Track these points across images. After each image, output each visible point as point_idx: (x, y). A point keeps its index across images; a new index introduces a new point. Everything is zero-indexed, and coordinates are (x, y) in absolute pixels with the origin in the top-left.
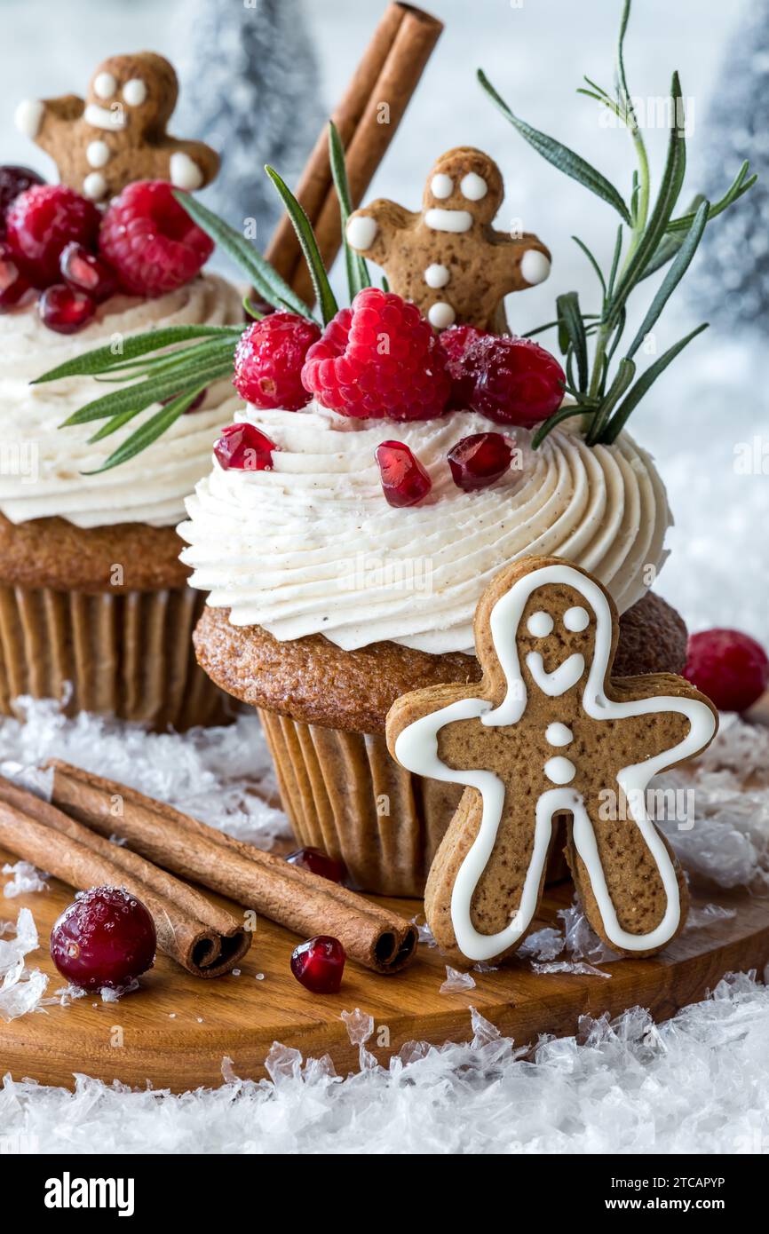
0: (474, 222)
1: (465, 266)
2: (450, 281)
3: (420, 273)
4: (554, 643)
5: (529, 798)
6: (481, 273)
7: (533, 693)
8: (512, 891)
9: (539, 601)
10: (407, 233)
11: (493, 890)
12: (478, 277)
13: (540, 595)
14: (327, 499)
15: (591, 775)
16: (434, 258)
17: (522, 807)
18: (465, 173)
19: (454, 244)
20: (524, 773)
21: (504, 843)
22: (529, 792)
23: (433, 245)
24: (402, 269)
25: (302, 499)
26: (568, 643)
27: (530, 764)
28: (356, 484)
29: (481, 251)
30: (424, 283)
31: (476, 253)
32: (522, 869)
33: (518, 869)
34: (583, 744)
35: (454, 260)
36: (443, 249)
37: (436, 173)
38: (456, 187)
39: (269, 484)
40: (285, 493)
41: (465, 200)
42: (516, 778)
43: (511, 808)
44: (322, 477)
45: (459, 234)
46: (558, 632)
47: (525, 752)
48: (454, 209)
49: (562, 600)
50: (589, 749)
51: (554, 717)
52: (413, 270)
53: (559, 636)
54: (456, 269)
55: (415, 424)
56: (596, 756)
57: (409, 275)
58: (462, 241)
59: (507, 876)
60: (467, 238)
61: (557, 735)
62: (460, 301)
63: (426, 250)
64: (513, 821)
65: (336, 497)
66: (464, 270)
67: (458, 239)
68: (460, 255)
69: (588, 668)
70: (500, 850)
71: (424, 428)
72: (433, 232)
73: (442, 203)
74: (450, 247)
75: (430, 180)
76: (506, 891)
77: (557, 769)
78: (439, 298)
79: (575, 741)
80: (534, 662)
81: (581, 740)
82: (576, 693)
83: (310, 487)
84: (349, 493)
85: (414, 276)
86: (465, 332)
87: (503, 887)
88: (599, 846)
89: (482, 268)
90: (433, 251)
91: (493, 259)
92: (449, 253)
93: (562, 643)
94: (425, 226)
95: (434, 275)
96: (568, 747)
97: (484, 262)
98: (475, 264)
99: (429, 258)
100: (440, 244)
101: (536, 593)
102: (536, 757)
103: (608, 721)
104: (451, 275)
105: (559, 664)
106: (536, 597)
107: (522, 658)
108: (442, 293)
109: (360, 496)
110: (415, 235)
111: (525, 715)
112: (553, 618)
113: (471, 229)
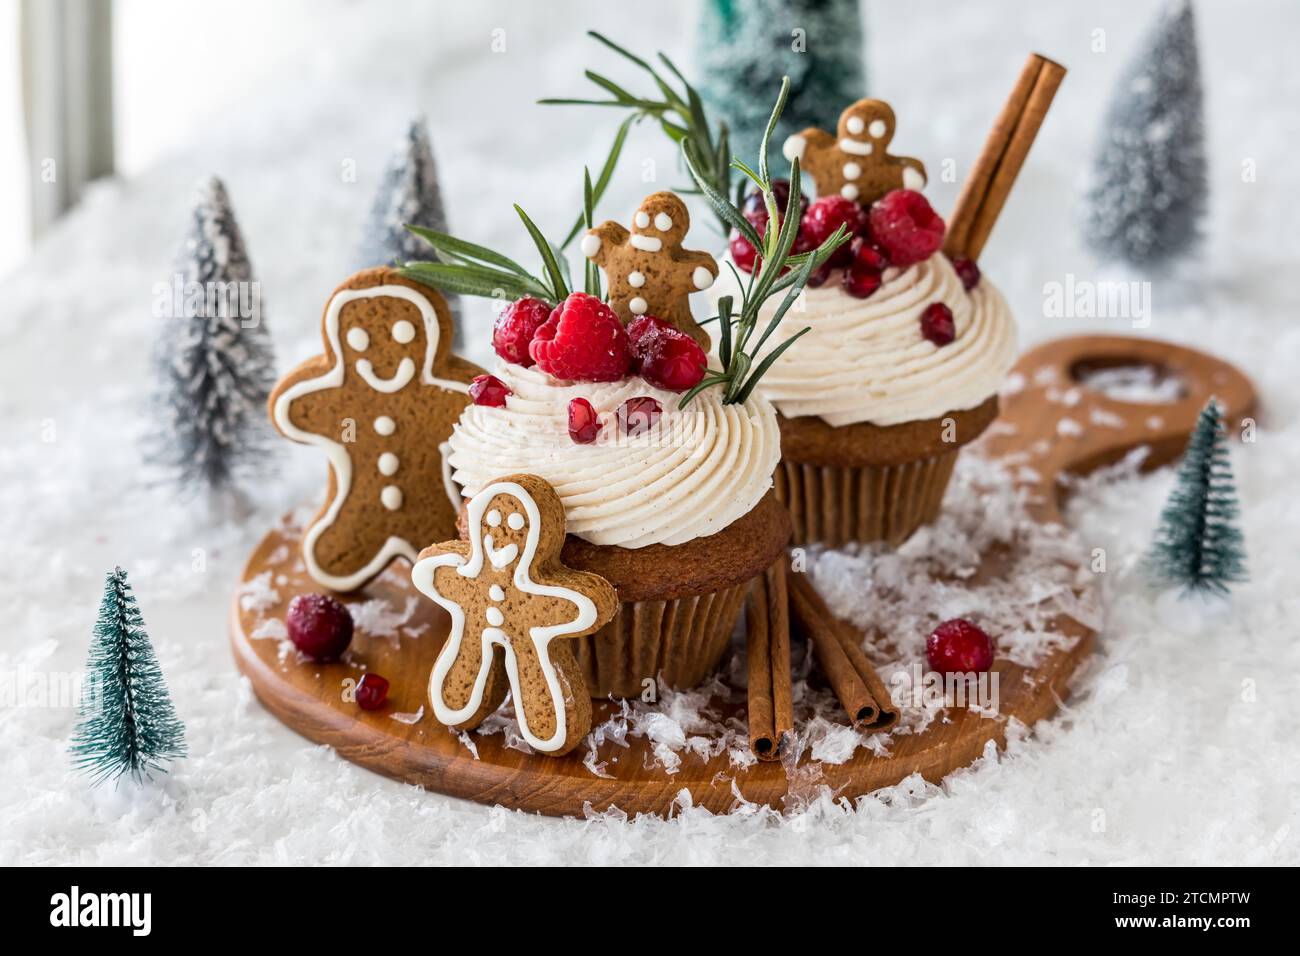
0: (663, 245)
1: (656, 274)
2: (645, 284)
3: (626, 276)
4: (501, 533)
5: (478, 629)
6: (666, 280)
7: (487, 562)
8: (466, 686)
9: (498, 503)
10: (620, 248)
11: (455, 682)
12: (664, 282)
13: (499, 499)
14: (536, 433)
15: (514, 625)
16: (635, 267)
17: (475, 633)
18: (658, 212)
19: (649, 259)
20: (475, 612)
21: (463, 653)
22: (478, 625)
23: (635, 258)
24: (615, 272)
25: (520, 431)
26: (509, 534)
27: (480, 606)
28: (556, 423)
29: (667, 265)
30: (628, 283)
31: (665, 264)
32: (474, 673)
33: (472, 673)
34: (511, 604)
35: (649, 270)
36: (641, 262)
37: (639, 210)
38: (652, 221)
39: (501, 418)
40: (511, 425)
41: (657, 230)
42: (471, 613)
43: (468, 632)
44: (534, 418)
45: (653, 253)
46: (503, 527)
47: (477, 597)
48: (650, 236)
49: (511, 506)
50: (514, 608)
51: (496, 581)
52: (621, 274)
53: (504, 529)
54: (650, 276)
55: (604, 384)
56: (517, 614)
57: (619, 277)
58: (655, 257)
59: (466, 677)
60: (659, 257)
61: (495, 593)
62: (652, 297)
63: (631, 261)
64: (470, 640)
65: (542, 432)
66: (655, 277)
67: (652, 255)
68: (653, 267)
69: (520, 555)
70: (461, 657)
71: (609, 388)
72: (636, 250)
73: (642, 231)
74: (646, 261)
75: (635, 216)
76: (463, 685)
77: (494, 616)
78: (638, 294)
79: (505, 600)
80: (489, 541)
81: (508, 601)
82: (511, 569)
83: (527, 424)
84: (550, 430)
85: (622, 278)
86: (648, 321)
87: (461, 682)
88: (519, 673)
89: (666, 277)
90: (635, 263)
91: (675, 271)
92: (646, 264)
93: (506, 534)
94: (631, 245)
95: (636, 279)
96: (502, 603)
97: (668, 273)
98: (663, 273)
99: (633, 267)
100: (640, 258)
101: (497, 497)
102: (483, 603)
103: (528, 594)
104: (646, 279)
105: (503, 547)
106: (497, 499)
107: (483, 538)
108: (640, 291)
109: (557, 433)
110: (623, 251)
111: (480, 573)
112: (502, 516)
113: (661, 250)
